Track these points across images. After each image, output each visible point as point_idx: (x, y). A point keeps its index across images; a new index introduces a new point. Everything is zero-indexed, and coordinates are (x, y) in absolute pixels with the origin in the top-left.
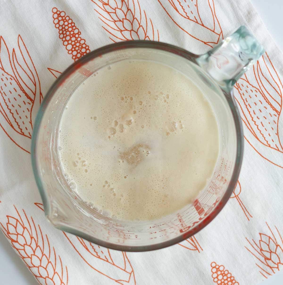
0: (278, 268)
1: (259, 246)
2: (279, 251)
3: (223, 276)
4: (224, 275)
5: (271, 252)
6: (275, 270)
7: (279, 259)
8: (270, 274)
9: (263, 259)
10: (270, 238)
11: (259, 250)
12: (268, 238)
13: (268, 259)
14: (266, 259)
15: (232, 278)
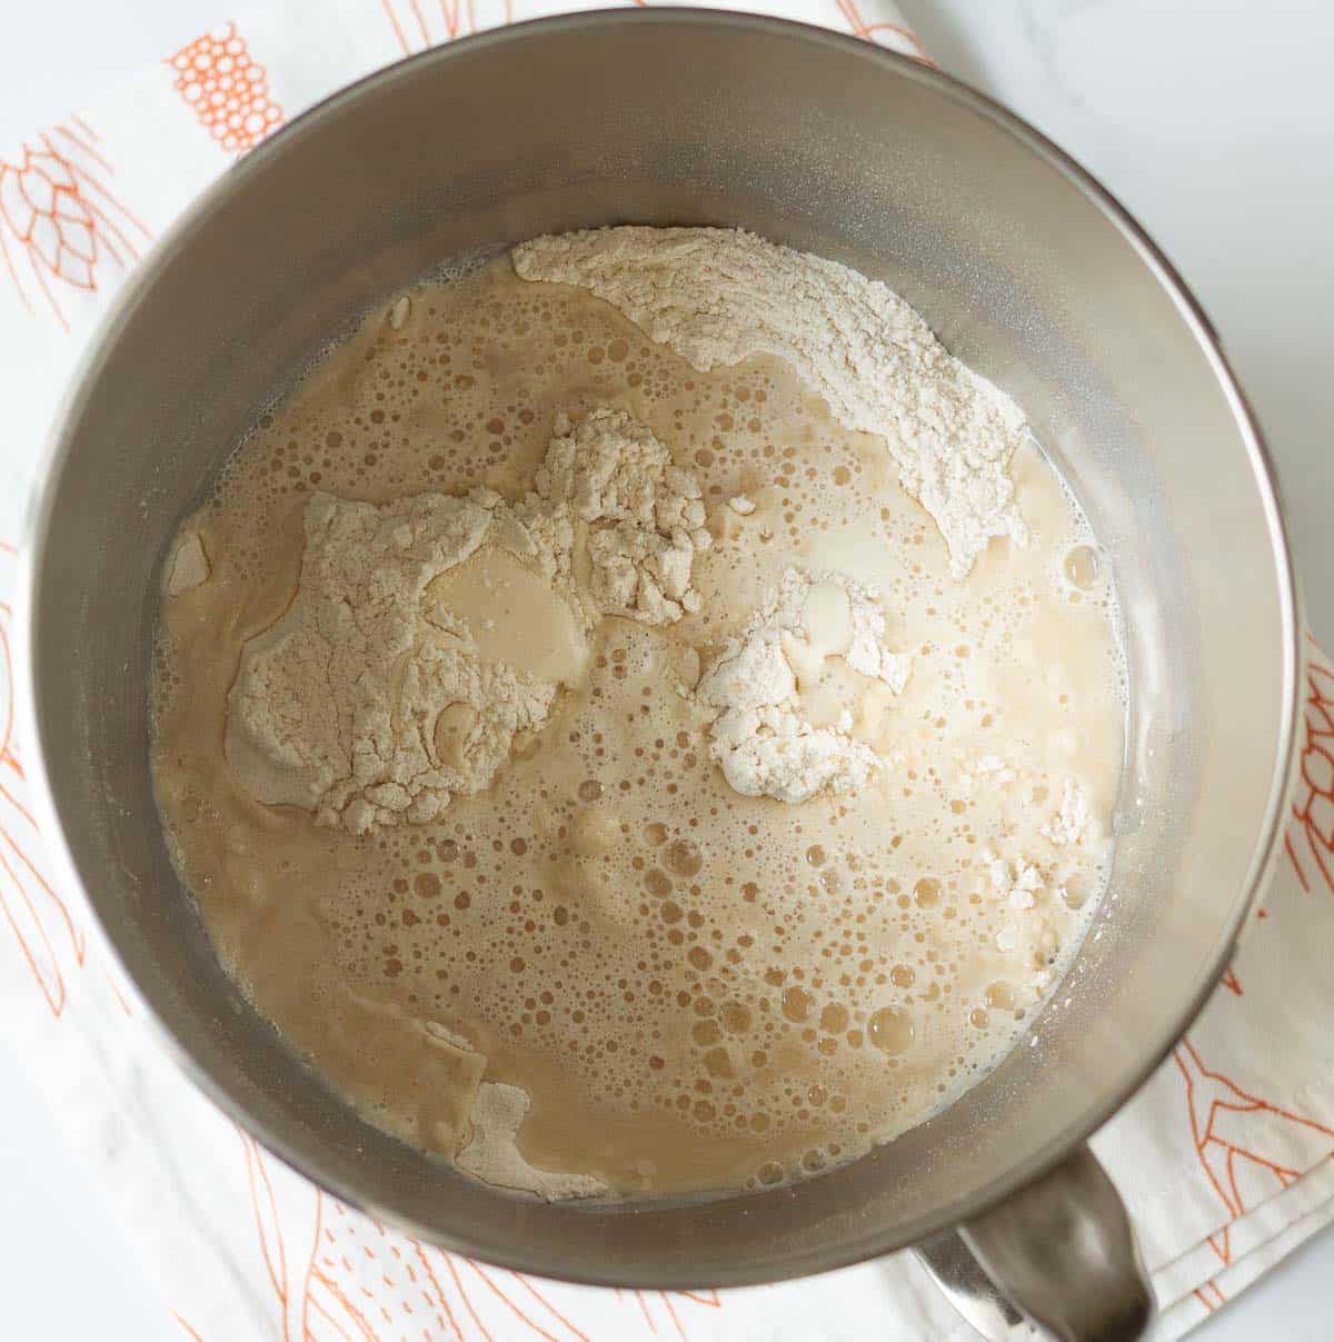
0: (28, 154)
1: (99, 241)
2: (22, 218)
3: (243, 127)
4: (241, 133)
5: (53, 215)
6: (37, 145)
7: (22, 190)
8: (62, 131)
9: (86, 190)
10: (56, 271)
11: (99, 224)
12: (64, 269)
13: (66, 189)
14: (72, 191)
15: (209, 118)
